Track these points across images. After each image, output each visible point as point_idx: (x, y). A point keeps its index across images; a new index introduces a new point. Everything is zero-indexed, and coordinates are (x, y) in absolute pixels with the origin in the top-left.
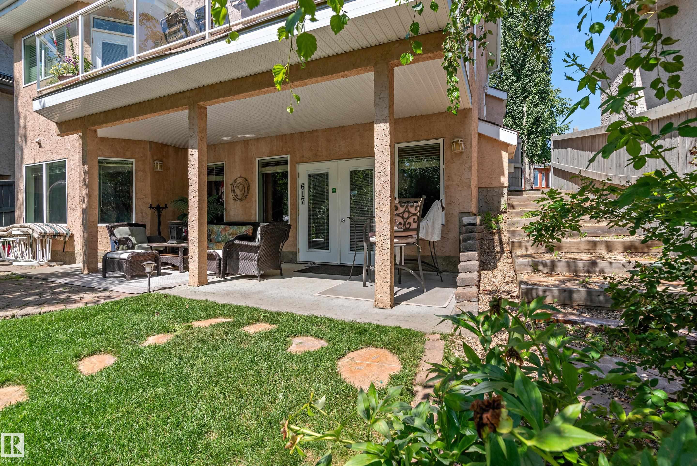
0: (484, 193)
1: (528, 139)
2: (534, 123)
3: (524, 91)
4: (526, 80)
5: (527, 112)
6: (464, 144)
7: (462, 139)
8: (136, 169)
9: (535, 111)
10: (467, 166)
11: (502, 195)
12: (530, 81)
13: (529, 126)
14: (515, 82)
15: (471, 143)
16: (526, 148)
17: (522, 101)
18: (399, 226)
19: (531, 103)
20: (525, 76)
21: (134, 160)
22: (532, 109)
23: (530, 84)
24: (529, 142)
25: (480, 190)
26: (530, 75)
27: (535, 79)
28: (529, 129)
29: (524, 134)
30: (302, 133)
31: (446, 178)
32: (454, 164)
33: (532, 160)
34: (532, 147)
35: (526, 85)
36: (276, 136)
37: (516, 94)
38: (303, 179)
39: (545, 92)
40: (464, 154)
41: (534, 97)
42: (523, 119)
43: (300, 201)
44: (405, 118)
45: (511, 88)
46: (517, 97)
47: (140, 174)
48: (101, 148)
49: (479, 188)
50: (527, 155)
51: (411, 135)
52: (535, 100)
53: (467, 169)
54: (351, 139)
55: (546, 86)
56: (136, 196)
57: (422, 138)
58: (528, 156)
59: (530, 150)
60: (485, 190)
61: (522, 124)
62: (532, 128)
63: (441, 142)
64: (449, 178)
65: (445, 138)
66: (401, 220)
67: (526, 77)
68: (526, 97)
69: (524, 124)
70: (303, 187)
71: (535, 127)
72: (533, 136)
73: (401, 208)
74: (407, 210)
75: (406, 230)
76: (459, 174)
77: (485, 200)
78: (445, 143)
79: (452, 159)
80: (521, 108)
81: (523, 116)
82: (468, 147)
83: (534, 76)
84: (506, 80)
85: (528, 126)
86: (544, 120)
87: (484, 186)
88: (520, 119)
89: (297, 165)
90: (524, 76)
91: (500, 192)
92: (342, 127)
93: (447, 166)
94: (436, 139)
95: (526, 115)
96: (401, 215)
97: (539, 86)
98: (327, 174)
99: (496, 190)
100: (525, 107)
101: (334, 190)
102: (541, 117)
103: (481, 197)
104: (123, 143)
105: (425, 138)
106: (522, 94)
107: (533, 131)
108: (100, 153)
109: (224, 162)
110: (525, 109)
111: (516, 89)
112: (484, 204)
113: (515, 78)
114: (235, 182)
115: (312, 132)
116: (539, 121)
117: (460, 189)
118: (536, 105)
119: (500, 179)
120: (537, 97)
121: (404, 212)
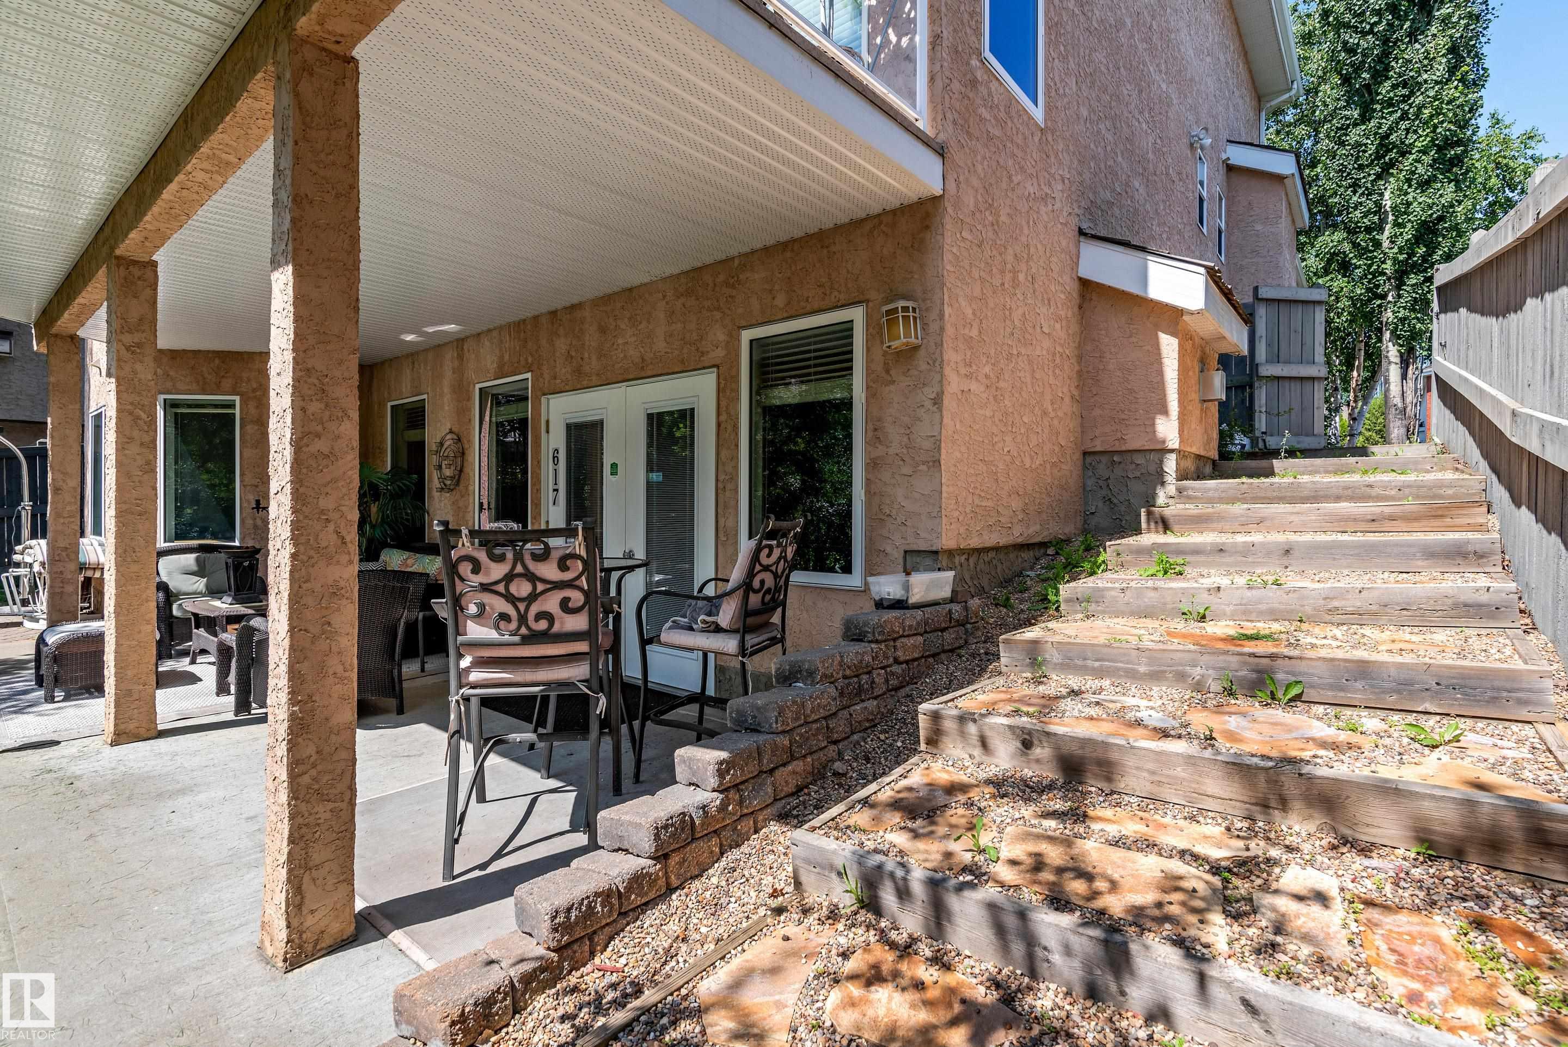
0: (1102, 470)
1: (1398, 288)
2: (1418, 239)
3: (1384, 145)
4: (1391, 113)
5: (1394, 208)
6: (922, 318)
7: (910, 304)
8: (241, 419)
9: (1419, 201)
10: (930, 392)
11: (1159, 478)
12: (1402, 118)
13: (1401, 250)
14: (1355, 125)
15: (941, 316)
16: (1390, 314)
17: (1379, 177)
18: (502, 624)
19: (1409, 181)
20: (1389, 103)
21: (237, 399)
22: (1410, 197)
23: (1404, 125)
24: (1399, 296)
25: (1089, 460)
26: (1405, 99)
27: (1420, 108)
28: (1401, 257)
29: (1384, 274)
30: (553, 313)
31: (870, 434)
32: (892, 388)
33: (1411, 350)
34: (1413, 310)
35: (1391, 128)
36: (509, 325)
37: (1357, 158)
38: (556, 440)
39: (1459, 143)
40: (922, 352)
41: (1418, 161)
42: (1381, 230)
43: (551, 495)
44: (766, 249)
45: (1342, 144)
46: (1361, 168)
47: (250, 428)
48: (172, 373)
49: (1085, 454)
50: (1395, 336)
51: (780, 301)
52: (1421, 170)
53: (928, 404)
54: (649, 322)
55: (1463, 125)
56: (241, 481)
57: (809, 308)
58: (1399, 337)
59: (1404, 319)
60: (1104, 459)
61: (1378, 244)
62: (1412, 254)
63: (857, 315)
64: (876, 435)
65: (867, 301)
66: (502, 605)
67: (1392, 105)
68: (1392, 164)
69: (1386, 244)
70: (555, 459)
71: (1421, 250)
72: (1413, 280)
73: (493, 565)
74: (519, 569)
75: (533, 638)
76: (906, 419)
77: (1104, 492)
78: (869, 317)
79: (888, 372)
80: (1375, 197)
81: (1383, 221)
82: (934, 327)
83: (1419, 99)
84: (1325, 121)
85: (1396, 250)
86: (1456, 227)
87: (1098, 449)
88: (1368, 230)
89: (543, 399)
90: (1381, 102)
91: (1152, 468)
92: (630, 290)
93: (872, 394)
94: (843, 306)
95: (1391, 218)
96: (501, 588)
97: (1435, 127)
98: (601, 422)
99: (1139, 460)
100: (1387, 195)
101: (614, 466)
102: (1441, 219)
103: (1090, 483)
104: (217, 361)
105: (816, 307)
106: (1379, 157)
107: (1415, 265)
108: (169, 385)
109: (425, 396)
110: (1387, 202)
111: (1358, 145)
112: (1100, 504)
113: (1356, 114)
114: (441, 444)
115: (573, 308)
116: (1435, 233)
117: (906, 470)
118: (1425, 184)
119: (1153, 425)
120: (1427, 159)
121: (509, 578)
